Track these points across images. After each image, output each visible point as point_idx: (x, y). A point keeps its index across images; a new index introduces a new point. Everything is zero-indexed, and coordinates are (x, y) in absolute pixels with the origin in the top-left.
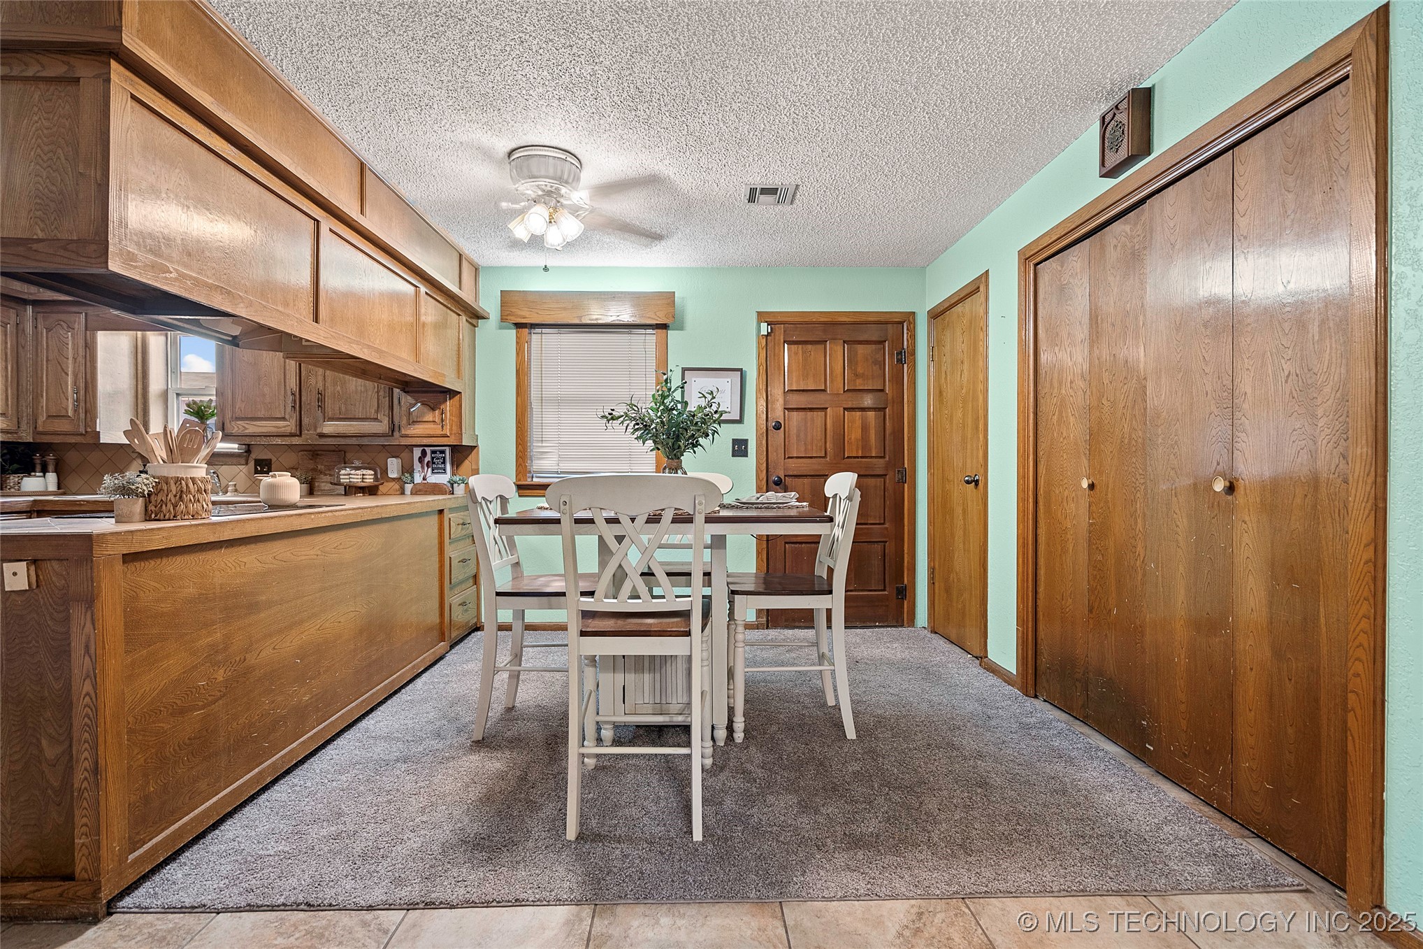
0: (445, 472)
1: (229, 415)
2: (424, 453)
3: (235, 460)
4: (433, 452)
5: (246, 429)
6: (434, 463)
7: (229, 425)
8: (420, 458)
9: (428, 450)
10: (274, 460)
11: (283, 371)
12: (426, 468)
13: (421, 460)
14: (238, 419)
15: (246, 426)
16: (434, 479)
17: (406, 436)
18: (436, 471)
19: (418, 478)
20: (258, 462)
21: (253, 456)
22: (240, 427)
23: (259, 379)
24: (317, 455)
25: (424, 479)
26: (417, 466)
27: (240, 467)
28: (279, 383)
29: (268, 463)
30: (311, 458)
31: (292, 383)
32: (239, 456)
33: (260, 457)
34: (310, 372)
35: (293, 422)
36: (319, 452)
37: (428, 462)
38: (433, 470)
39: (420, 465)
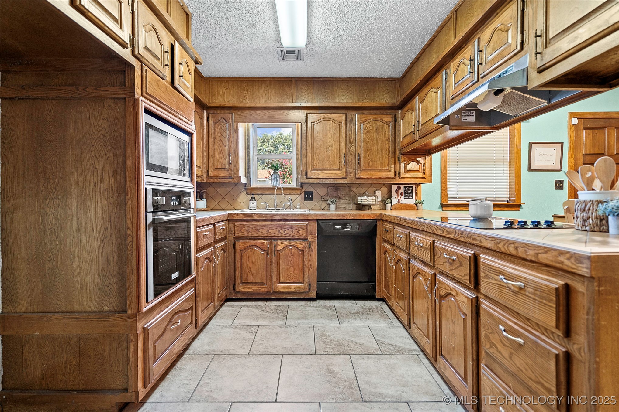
0: (412, 198)
1: (310, 167)
2: (399, 188)
3: (295, 192)
4: (405, 187)
5: (319, 175)
7: (310, 173)
8: (396, 190)
9: (402, 186)
10: (314, 191)
11: (339, 144)
12: (400, 196)
13: (397, 191)
14: (314, 169)
15: (320, 173)
16: (404, 201)
17: (403, 178)
18: (406, 197)
19: (395, 201)
20: (306, 193)
21: (304, 189)
22: (316, 174)
23: (326, 148)
24: (338, 189)
25: (399, 201)
26: (394, 194)
27: (298, 196)
28: (337, 151)
29: (311, 193)
30: (335, 190)
31: (343, 150)
32: (297, 189)
33: (307, 190)
34: (351, 144)
35: (344, 171)
36: (339, 188)
37: (402, 192)
38: (404, 197)
39: (396, 194)
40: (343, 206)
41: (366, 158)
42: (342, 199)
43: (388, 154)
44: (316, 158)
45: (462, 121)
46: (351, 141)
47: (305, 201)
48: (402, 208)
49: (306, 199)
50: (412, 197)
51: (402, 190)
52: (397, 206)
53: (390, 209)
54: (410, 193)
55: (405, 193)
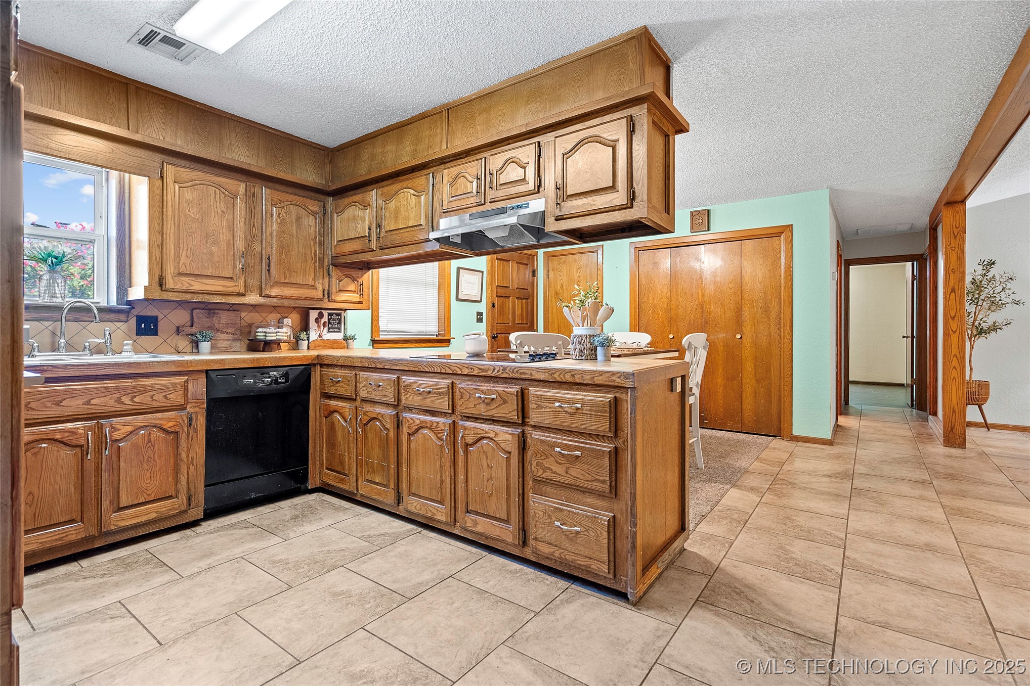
0: (340, 331)
1: (170, 269)
2: (321, 316)
3: (112, 316)
4: (329, 314)
5: (191, 285)
6: (331, 323)
7: (171, 281)
8: (317, 319)
9: (325, 313)
10: (161, 316)
11: (231, 232)
12: (322, 327)
13: (317, 320)
14: (181, 275)
15: (193, 283)
16: (328, 336)
17: (335, 301)
18: (331, 330)
19: (313, 336)
21: (135, 312)
22: (185, 283)
23: (207, 237)
24: (214, 313)
25: (320, 336)
26: (313, 324)
27: (119, 324)
28: (228, 244)
29: (155, 320)
30: (207, 316)
31: (240, 245)
32: (119, 311)
33: (143, 314)
34: (254, 237)
35: (241, 282)
36: (216, 311)
37: (325, 322)
38: (329, 329)
39: (316, 325)
40: (223, 346)
41: (280, 264)
42: (223, 332)
43: (313, 261)
44: (184, 253)
45: (451, 240)
46: (254, 231)
47: (137, 334)
48: (325, 346)
49: (140, 332)
50: (340, 329)
51: (325, 319)
52: (317, 343)
53: (306, 348)
54: (338, 323)
55: (330, 323)
